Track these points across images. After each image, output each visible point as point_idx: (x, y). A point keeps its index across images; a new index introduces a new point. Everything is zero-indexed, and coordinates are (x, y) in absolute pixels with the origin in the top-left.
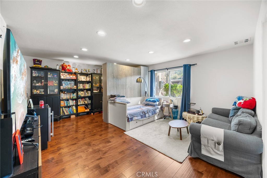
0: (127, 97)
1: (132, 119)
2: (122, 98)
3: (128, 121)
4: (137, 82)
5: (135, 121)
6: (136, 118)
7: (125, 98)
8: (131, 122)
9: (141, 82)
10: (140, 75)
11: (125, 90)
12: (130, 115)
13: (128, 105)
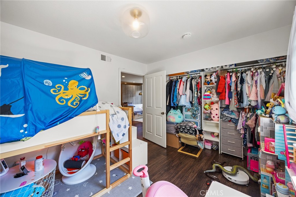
0: (134, 104)
1: (136, 114)
2: (131, 104)
3: (134, 115)
4: (139, 95)
5: (138, 116)
6: (138, 114)
7: (132, 104)
8: (135, 116)
9: (142, 95)
10: (142, 90)
11: (132, 99)
12: (135, 112)
13: (134, 108)
